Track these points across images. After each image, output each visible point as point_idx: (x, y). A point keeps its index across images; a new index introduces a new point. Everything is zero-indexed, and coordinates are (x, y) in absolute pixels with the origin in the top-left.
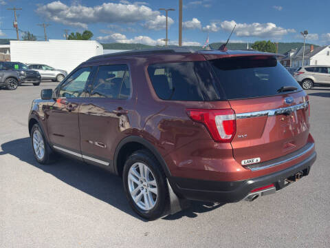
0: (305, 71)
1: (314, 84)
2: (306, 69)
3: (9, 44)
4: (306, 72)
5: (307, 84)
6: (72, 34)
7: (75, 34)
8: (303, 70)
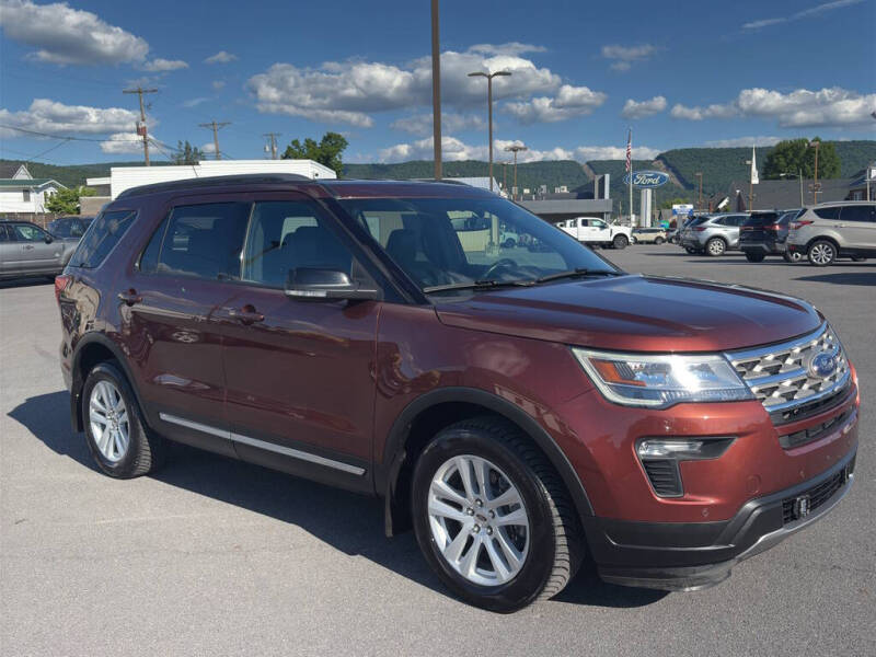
0: (815, 217)
1: (840, 251)
2: (815, 211)
3: (109, 175)
4: (819, 221)
5: (821, 253)
6: (295, 143)
7: (302, 143)
8: (810, 215)
